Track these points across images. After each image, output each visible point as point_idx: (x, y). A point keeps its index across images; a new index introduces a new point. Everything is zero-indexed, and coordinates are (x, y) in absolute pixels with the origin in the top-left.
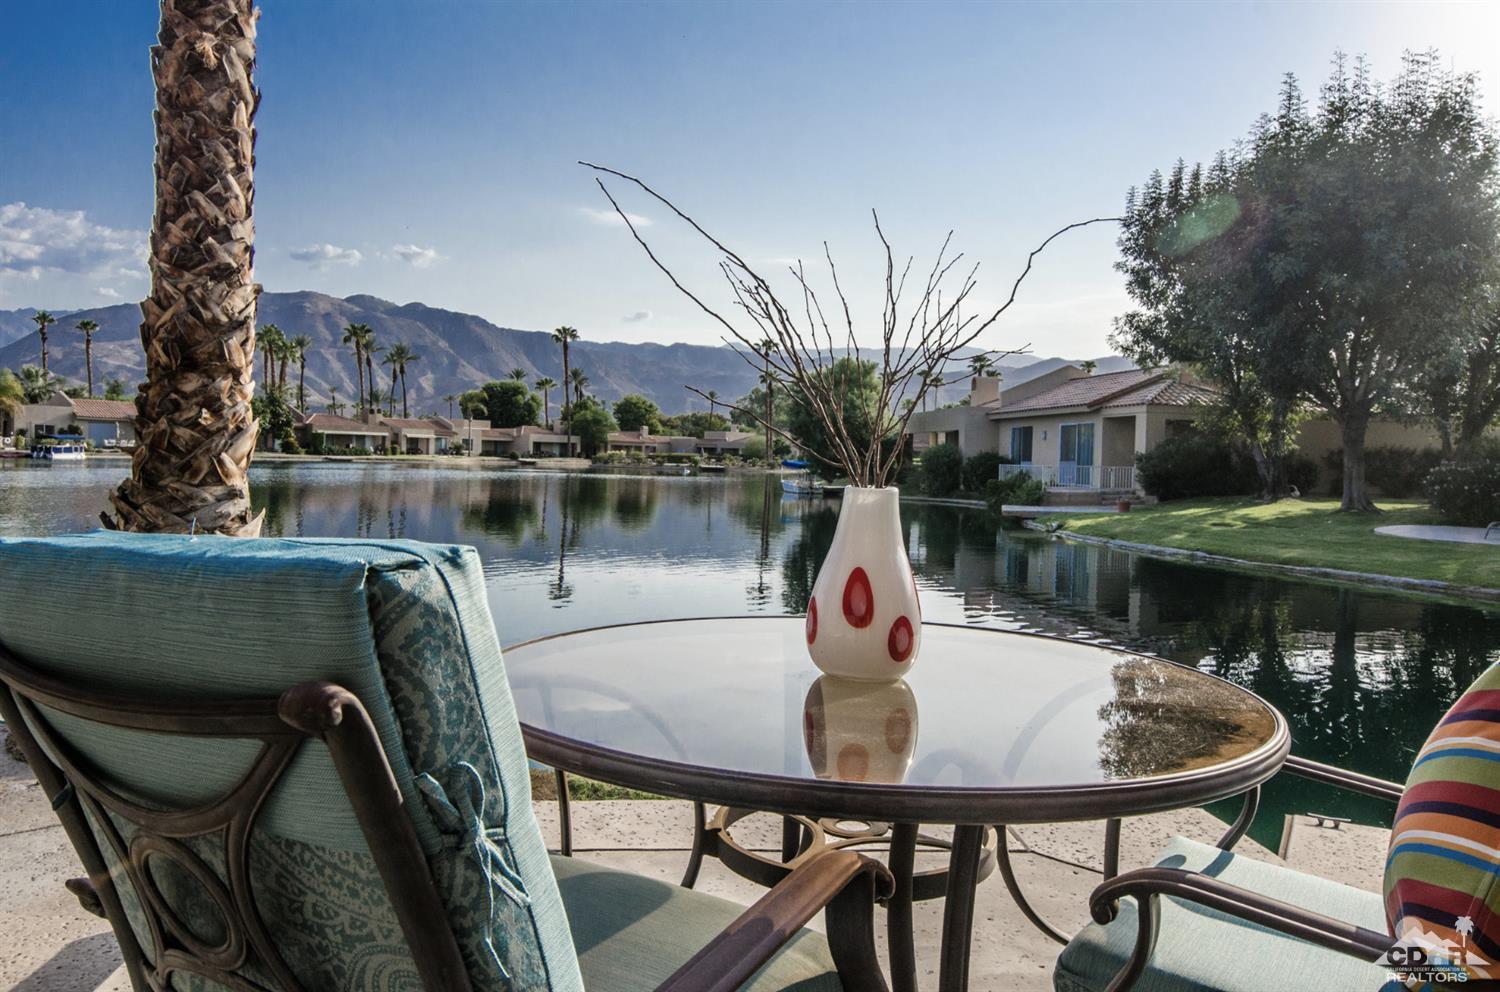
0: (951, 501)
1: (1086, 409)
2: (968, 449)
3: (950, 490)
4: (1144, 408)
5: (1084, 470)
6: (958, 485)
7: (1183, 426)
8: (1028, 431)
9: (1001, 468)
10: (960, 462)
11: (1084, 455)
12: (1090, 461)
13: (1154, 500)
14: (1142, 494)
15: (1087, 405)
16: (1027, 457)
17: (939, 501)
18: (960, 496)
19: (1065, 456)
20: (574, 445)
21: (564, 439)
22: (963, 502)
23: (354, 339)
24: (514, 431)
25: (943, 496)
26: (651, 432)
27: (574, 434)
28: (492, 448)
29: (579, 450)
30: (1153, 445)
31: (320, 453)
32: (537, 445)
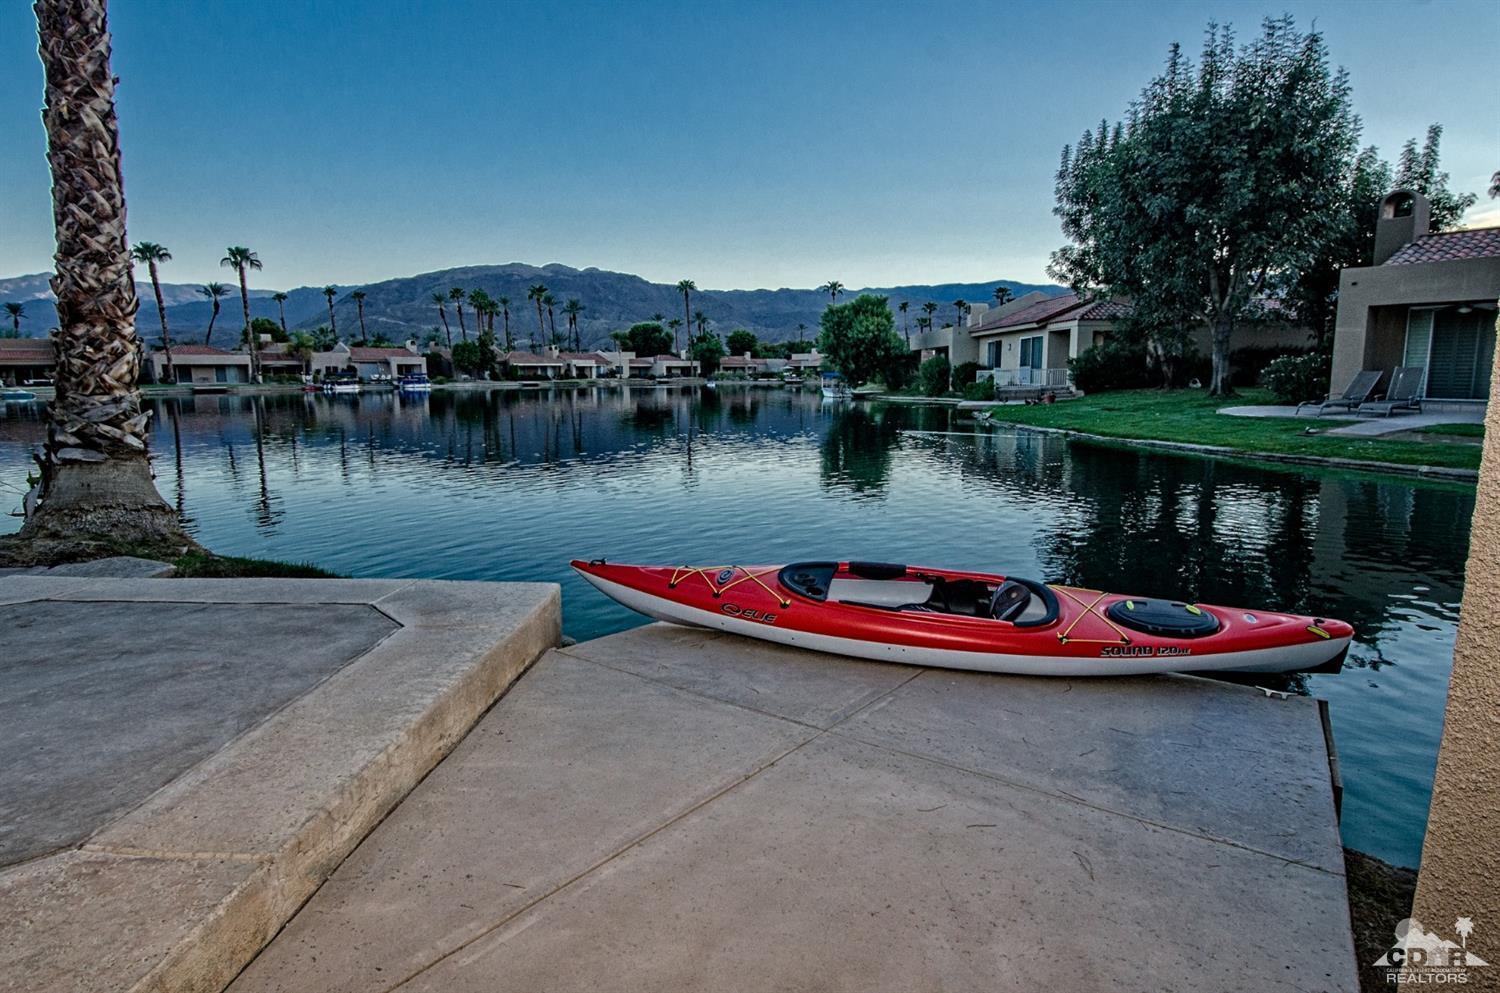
0: (942, 400)
1: (1035, 325)
2: (955, 360)
3: (940, 390)
4: (1076, 323)
5: (1036, 372)
6: (947, 388)
7: (1108, 336)
8: (999, 345)
9: (978, 372)
10: (949, 369)
11: (1036, 361)
12: (1039, 367)
13: (1081, 393)
14: (1073, 389)
15: (1037, 322)
16: (998, 364)
17: (932, 399)
18: (950, 396)
19: (1023, 363)
20: (695, 368)
21: (688, 364)
22: (951, 400)
23: (535, 297)
24: (651, 359)
25: (936, 395)
26: (753, 357)
27: (695, 359)
28: (637, 372)
29: (699, 371)
30: (1081, 353)
31: (516, 380)
32: (669, 369)
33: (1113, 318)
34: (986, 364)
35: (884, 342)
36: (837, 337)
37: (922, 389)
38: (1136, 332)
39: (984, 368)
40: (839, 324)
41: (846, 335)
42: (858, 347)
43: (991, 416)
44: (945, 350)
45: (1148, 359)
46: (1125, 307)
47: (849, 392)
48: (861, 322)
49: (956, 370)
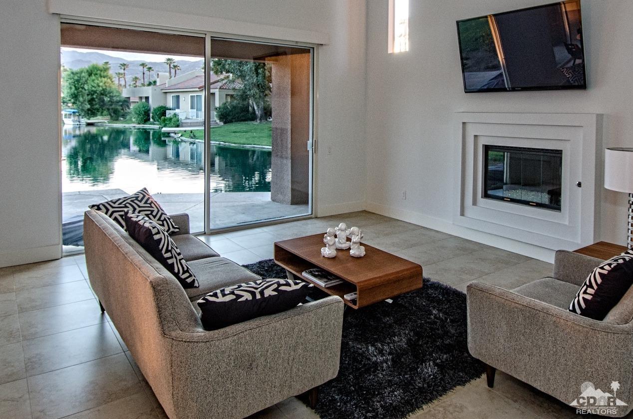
0: (147, 126)
1: (197, 89)
2: (153, 105)
3: (146, 120)
4: (218, 90)
5: (199, 112)
6: (149, 120)
7: (232, 96)
8: (178, 97)
9: (167, 111)
10: (149, 110)
11: (199, 107)
12: (201, 110)
13: (222, 124)
14: (218, 121)
15: (199, 88)
16: (178, 108)
17: (141, 126)
18: (151, 124)
19: (192, 108)
22: (152, 126)
25: (143, 124)
30: (221, 104)
33: (234, 89)
34: (171, 107)
35: (110, 93)
36: (76, 89)
37: (134, 120)
38: (244, 97)
39: (170, 109)
40: (78, 81)
41: (83, 88)
42: (92, 95)
43: (181, 136)
44: (147, 98)
45: (250, 108)
46: (239, 85)
47: (84, 121)
48: (93, 81)
49: (155, 110)
